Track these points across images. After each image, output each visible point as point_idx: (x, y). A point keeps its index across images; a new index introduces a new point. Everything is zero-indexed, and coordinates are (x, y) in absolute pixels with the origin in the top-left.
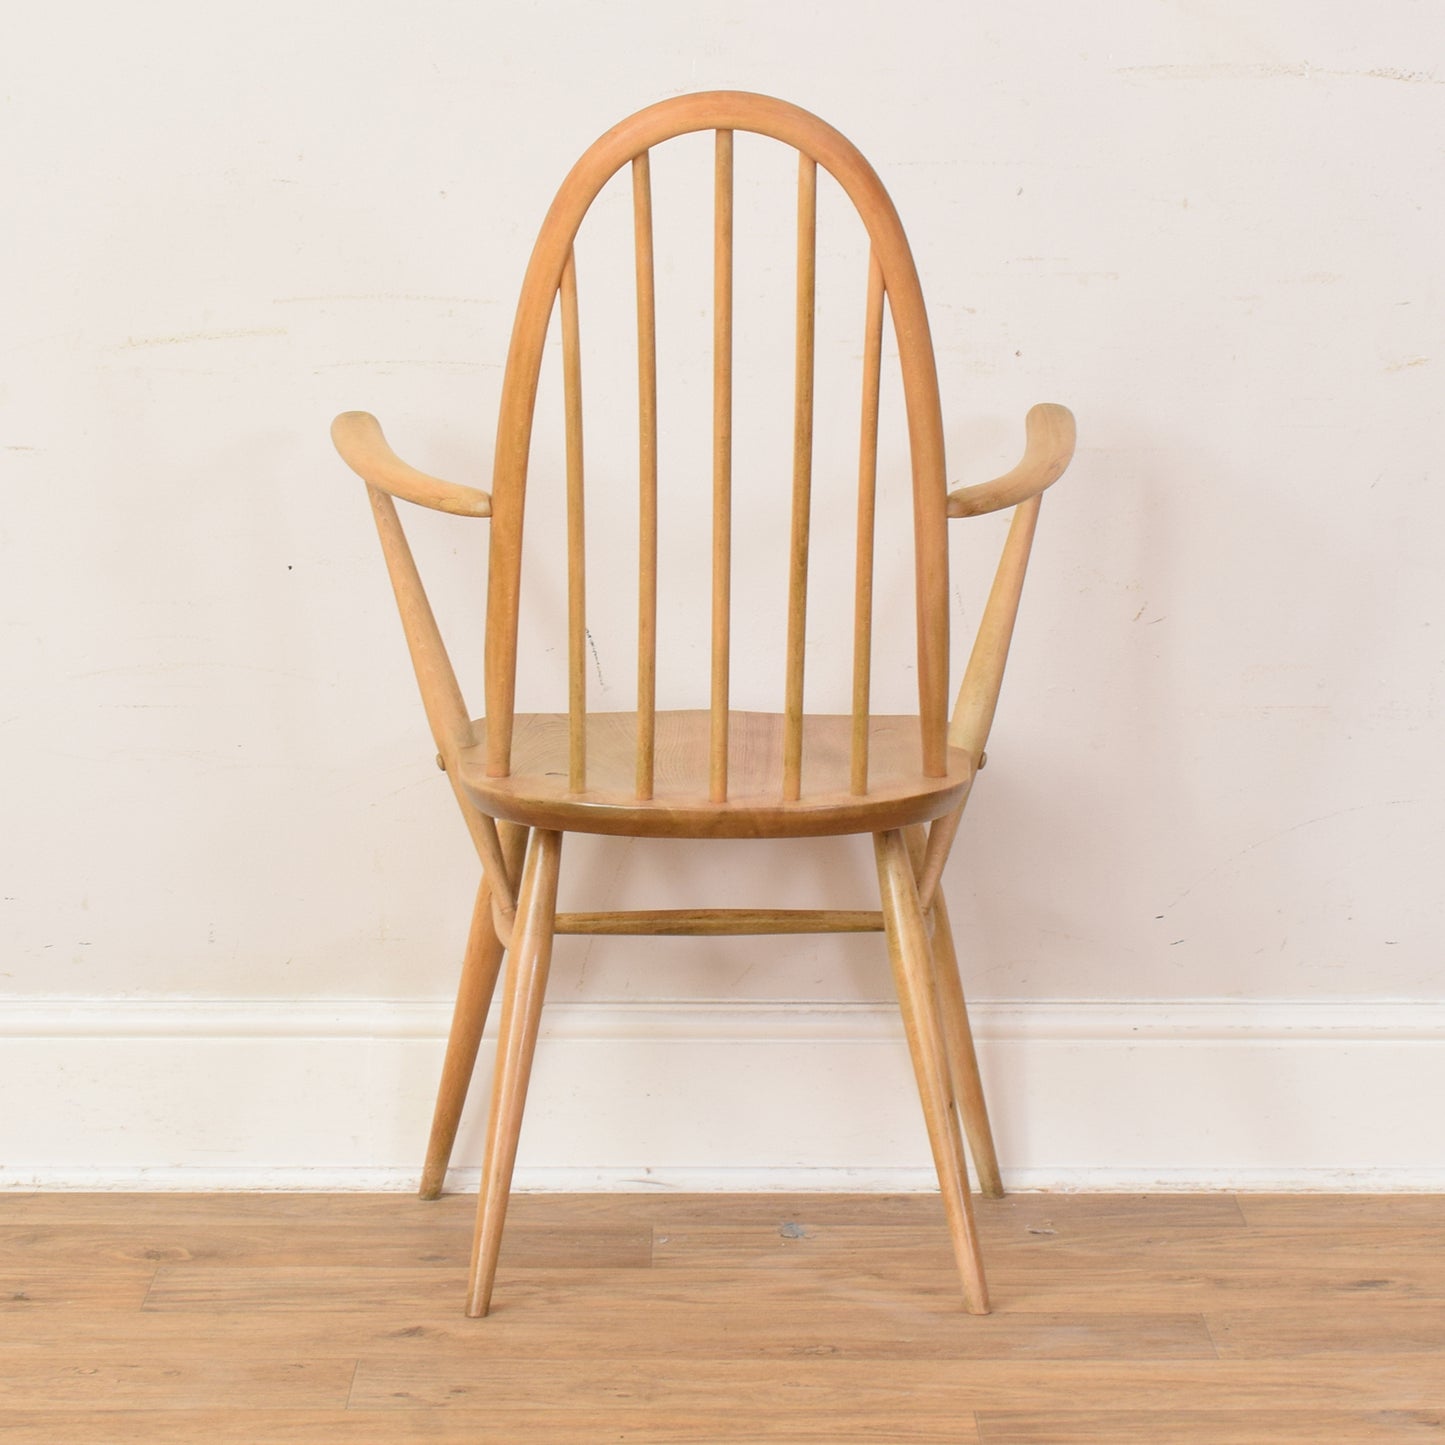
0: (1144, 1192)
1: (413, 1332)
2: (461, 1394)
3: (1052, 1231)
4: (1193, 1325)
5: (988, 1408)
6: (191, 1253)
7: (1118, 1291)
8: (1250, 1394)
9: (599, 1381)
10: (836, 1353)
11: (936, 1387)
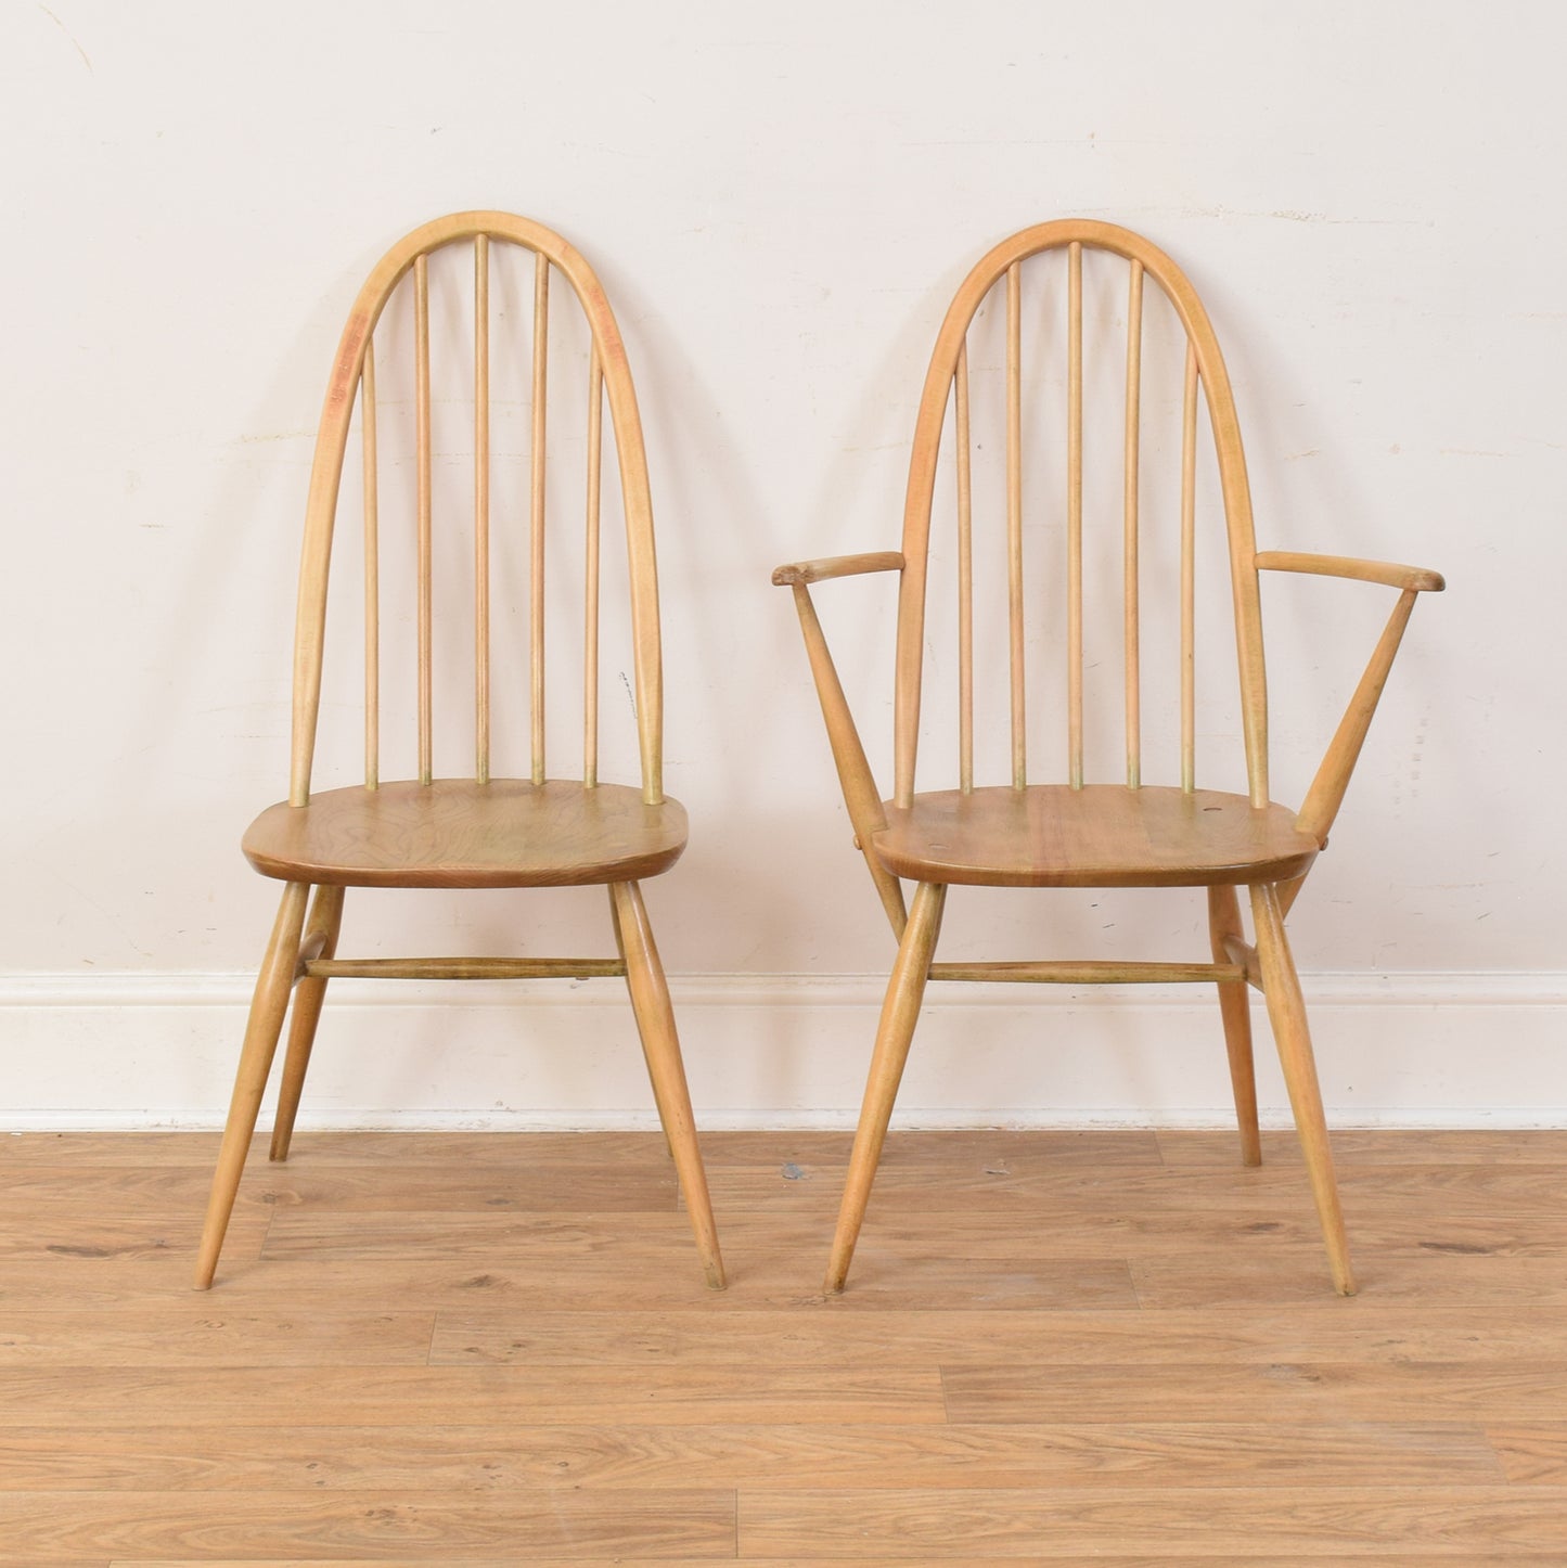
0: (1080, 1129)
1: (482, 1282)
2: (522, 1349)
3: (1005, 1171)
4: (1118, 1272)
5: (952, 1362)
6: (301, 1197)
7: (1059, 1235)
8: (1166, 1346)
9: (634, 1335)
10: (828, 1303)
11: (908, 1340)
